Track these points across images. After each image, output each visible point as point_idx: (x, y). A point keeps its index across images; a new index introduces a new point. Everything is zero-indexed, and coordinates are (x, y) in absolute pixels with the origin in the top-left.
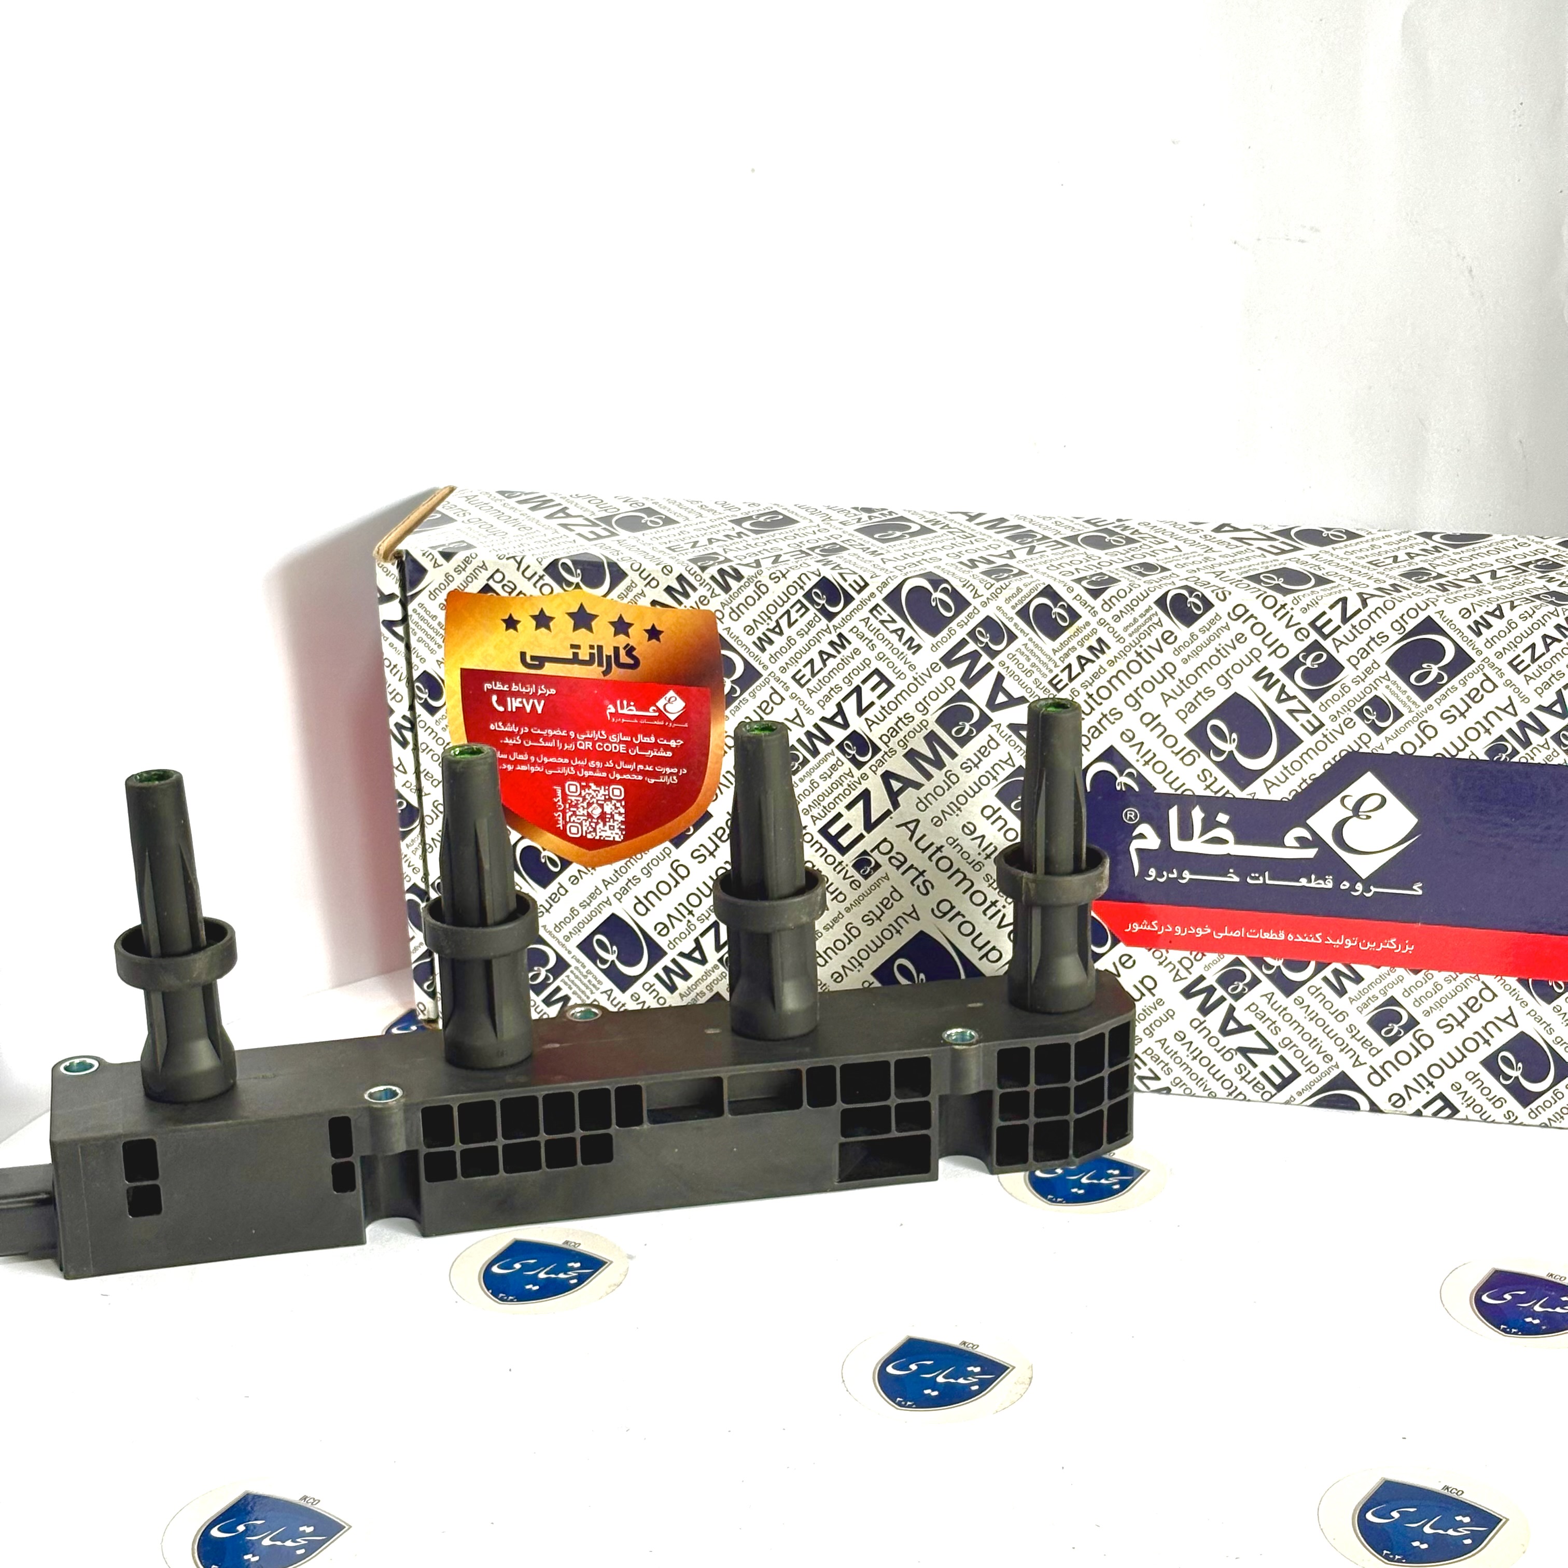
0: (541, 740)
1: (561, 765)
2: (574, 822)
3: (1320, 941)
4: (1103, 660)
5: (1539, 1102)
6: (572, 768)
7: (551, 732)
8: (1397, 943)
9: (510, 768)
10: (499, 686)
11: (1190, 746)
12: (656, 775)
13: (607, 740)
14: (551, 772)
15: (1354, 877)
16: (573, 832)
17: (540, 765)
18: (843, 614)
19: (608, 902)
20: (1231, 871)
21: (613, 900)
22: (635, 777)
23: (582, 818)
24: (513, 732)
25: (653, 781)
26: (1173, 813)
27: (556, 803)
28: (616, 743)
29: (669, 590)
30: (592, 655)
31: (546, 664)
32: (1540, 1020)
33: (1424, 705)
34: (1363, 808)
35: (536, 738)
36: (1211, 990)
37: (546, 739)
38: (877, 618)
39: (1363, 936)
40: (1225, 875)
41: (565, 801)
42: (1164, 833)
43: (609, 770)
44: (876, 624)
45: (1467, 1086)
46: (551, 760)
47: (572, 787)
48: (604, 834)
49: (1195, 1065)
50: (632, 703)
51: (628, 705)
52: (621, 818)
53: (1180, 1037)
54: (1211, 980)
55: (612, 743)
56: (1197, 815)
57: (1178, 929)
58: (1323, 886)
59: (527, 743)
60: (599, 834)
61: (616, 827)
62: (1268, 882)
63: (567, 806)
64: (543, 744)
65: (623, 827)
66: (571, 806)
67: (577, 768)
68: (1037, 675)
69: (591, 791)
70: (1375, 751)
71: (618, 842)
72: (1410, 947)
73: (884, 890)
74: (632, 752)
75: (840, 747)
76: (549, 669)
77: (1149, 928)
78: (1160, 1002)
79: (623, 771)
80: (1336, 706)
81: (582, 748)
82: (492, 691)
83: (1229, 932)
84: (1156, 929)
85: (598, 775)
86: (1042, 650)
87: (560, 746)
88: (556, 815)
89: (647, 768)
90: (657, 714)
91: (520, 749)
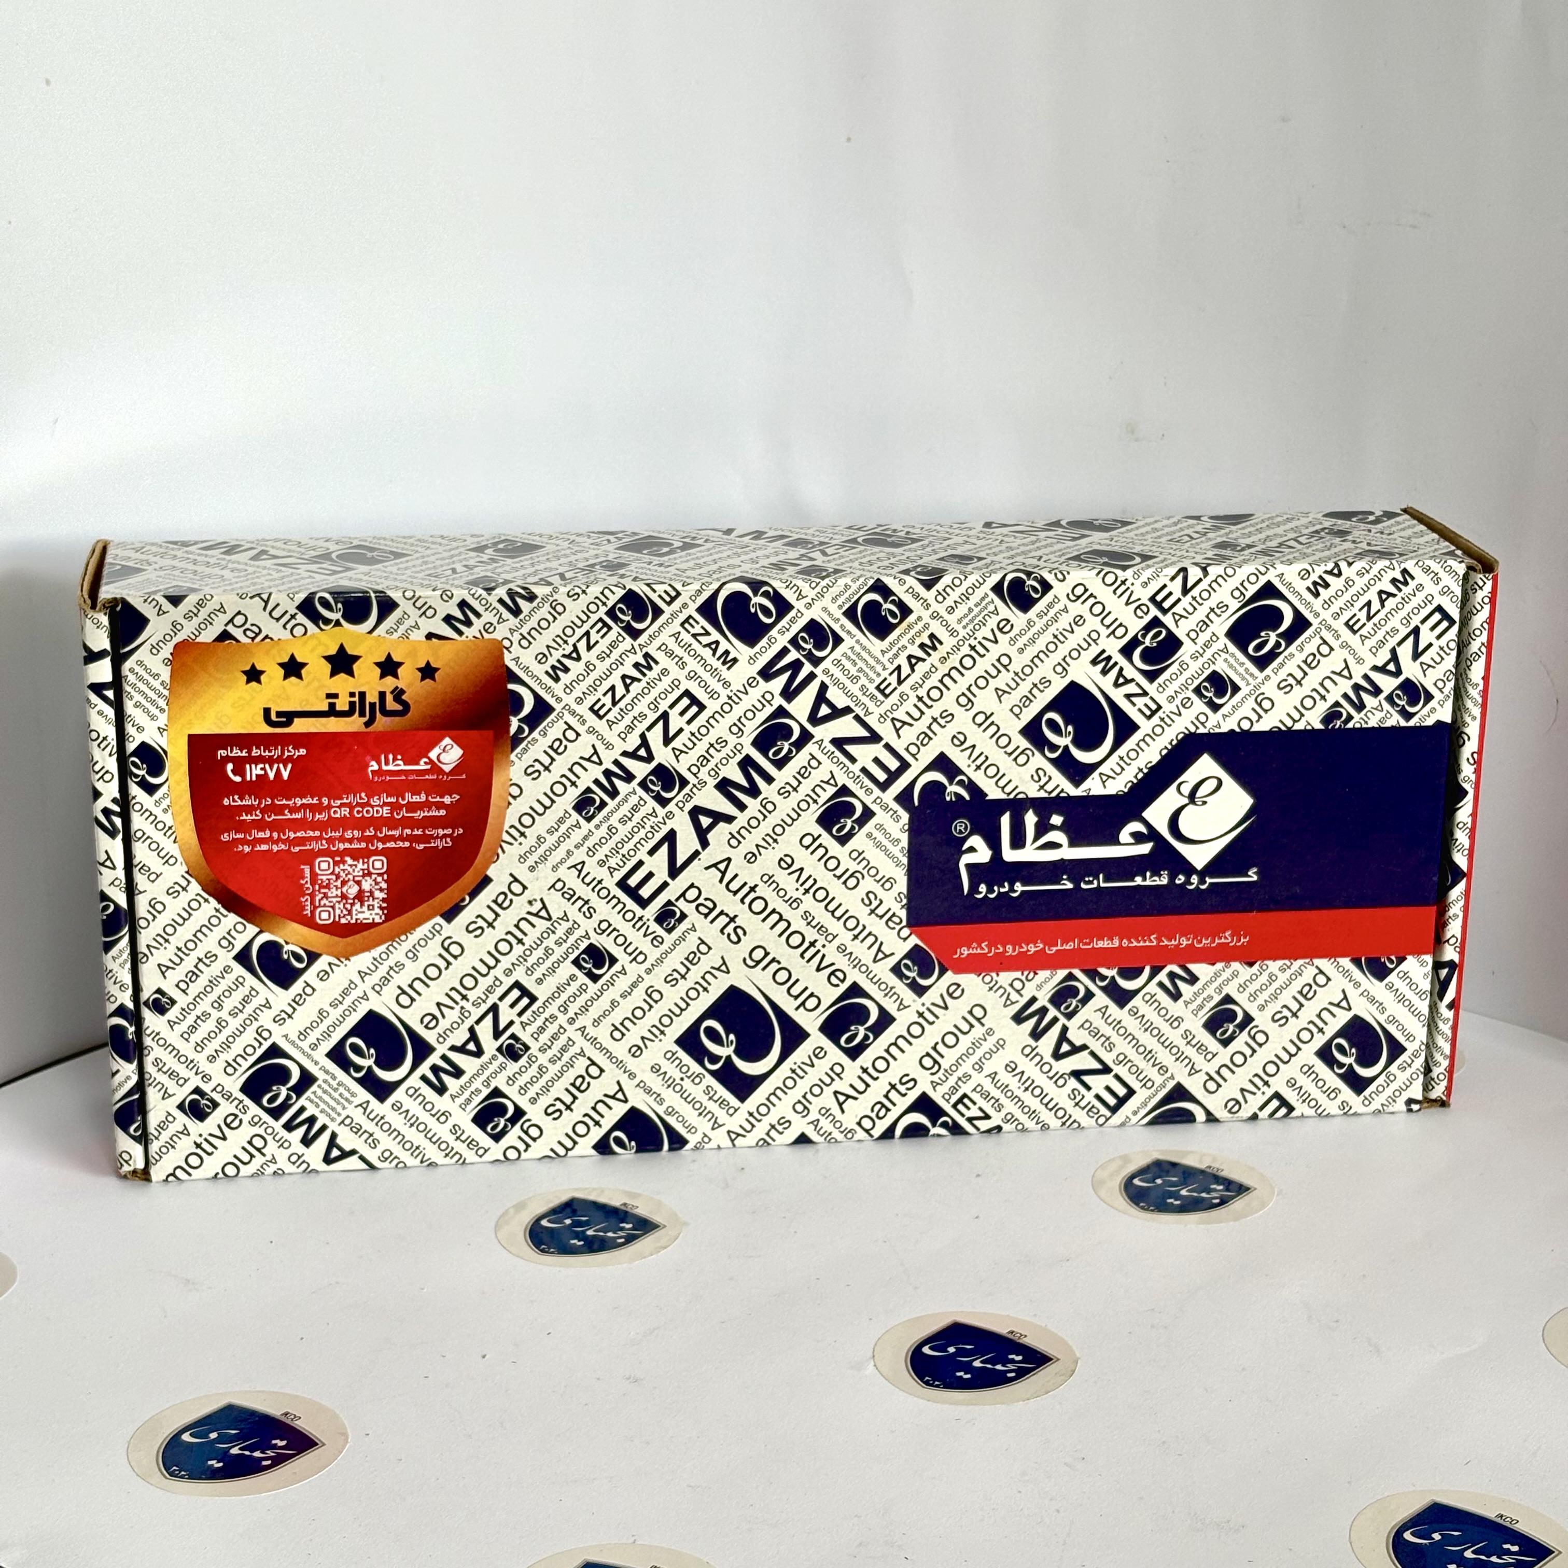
0: (286, 812)
1: (311, 839)
2: (325, 906)
3: (1155, 943)
4: (935, 656)
5: (1372, 1088)
6: (324, 842)
7: (299, 802)
8: (1232, 936)
9: (247, 849)
10: (236, 752)
11: (1024, 743)
12: (426, 839)
13: (368, 804)
14: (297, 849)
15: (1188, 869)
16: (324, 917)
17: (284, 842)
18: (650, 631)
19: (365, 997)
20: (1065, 877)
21: (371, 994)
22: (400, 844)
23: (334, 900)
24: (252, 805)
25: (422, 846)
26: (1005, 821)
27: (303, 885)
28: (379, 807)
29: (448, 619)
30: (352, 704)
31: (296, 720)
32: (1372, 1000)
33: (1261, 676)
34: (1199, 794)
35: (280, 810)
36: (1043, 1011)
37: (293, 810)
38: (689, 632)
39: (1199, 933)
40: (1058, 883)
41: (313, 882)
42: (994, 843)
43: (369, 840)
44: (686, 637)
45: (1302, 1080)
46: (298, 834)
47: (323, 865)
48: (361, 916)
49: (1027, 1098)
50: (399, 757)
51: (395, 759)
52: (381, 895)
53: (1011, 1068)
54: (1043, 1000)
55: (372, 807)
56: (1031, 819)
57: (1009, 948)
58: (1158, 883)
59: (269, 817)
60: (354, 917)
61: (376, 905)
62: (1102, 885)
63: (317, 887)
64: (289, 816)
65: (385, 905)
66: (321, 887)
67: (330, 841)
68: (863, 681)
69: (346, 867)
70: (1212, 731)
71: (379, 924)
72: (1245, 938)
73: (692, 942)
74: (398, 814)
75: (643, 785)
76: (300, 726)
77: (979, 951)
78: (990, 1031)
79: (384, 840)
80: (1175, 686)
81: (338, 816)
82: (228, 759)
83: (1062, 945)
84: (986, 951)
85: (356, 846)
86: (869, 653)
87: (309, 816)
88: (303, 900)
89: (416, 832)
90: (429, 767)
91: (260, 825)
